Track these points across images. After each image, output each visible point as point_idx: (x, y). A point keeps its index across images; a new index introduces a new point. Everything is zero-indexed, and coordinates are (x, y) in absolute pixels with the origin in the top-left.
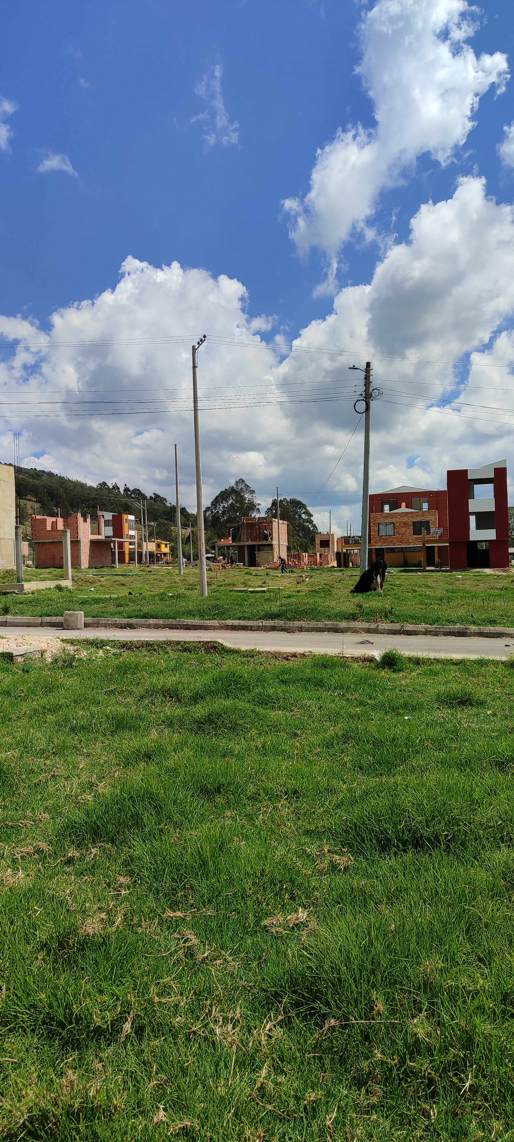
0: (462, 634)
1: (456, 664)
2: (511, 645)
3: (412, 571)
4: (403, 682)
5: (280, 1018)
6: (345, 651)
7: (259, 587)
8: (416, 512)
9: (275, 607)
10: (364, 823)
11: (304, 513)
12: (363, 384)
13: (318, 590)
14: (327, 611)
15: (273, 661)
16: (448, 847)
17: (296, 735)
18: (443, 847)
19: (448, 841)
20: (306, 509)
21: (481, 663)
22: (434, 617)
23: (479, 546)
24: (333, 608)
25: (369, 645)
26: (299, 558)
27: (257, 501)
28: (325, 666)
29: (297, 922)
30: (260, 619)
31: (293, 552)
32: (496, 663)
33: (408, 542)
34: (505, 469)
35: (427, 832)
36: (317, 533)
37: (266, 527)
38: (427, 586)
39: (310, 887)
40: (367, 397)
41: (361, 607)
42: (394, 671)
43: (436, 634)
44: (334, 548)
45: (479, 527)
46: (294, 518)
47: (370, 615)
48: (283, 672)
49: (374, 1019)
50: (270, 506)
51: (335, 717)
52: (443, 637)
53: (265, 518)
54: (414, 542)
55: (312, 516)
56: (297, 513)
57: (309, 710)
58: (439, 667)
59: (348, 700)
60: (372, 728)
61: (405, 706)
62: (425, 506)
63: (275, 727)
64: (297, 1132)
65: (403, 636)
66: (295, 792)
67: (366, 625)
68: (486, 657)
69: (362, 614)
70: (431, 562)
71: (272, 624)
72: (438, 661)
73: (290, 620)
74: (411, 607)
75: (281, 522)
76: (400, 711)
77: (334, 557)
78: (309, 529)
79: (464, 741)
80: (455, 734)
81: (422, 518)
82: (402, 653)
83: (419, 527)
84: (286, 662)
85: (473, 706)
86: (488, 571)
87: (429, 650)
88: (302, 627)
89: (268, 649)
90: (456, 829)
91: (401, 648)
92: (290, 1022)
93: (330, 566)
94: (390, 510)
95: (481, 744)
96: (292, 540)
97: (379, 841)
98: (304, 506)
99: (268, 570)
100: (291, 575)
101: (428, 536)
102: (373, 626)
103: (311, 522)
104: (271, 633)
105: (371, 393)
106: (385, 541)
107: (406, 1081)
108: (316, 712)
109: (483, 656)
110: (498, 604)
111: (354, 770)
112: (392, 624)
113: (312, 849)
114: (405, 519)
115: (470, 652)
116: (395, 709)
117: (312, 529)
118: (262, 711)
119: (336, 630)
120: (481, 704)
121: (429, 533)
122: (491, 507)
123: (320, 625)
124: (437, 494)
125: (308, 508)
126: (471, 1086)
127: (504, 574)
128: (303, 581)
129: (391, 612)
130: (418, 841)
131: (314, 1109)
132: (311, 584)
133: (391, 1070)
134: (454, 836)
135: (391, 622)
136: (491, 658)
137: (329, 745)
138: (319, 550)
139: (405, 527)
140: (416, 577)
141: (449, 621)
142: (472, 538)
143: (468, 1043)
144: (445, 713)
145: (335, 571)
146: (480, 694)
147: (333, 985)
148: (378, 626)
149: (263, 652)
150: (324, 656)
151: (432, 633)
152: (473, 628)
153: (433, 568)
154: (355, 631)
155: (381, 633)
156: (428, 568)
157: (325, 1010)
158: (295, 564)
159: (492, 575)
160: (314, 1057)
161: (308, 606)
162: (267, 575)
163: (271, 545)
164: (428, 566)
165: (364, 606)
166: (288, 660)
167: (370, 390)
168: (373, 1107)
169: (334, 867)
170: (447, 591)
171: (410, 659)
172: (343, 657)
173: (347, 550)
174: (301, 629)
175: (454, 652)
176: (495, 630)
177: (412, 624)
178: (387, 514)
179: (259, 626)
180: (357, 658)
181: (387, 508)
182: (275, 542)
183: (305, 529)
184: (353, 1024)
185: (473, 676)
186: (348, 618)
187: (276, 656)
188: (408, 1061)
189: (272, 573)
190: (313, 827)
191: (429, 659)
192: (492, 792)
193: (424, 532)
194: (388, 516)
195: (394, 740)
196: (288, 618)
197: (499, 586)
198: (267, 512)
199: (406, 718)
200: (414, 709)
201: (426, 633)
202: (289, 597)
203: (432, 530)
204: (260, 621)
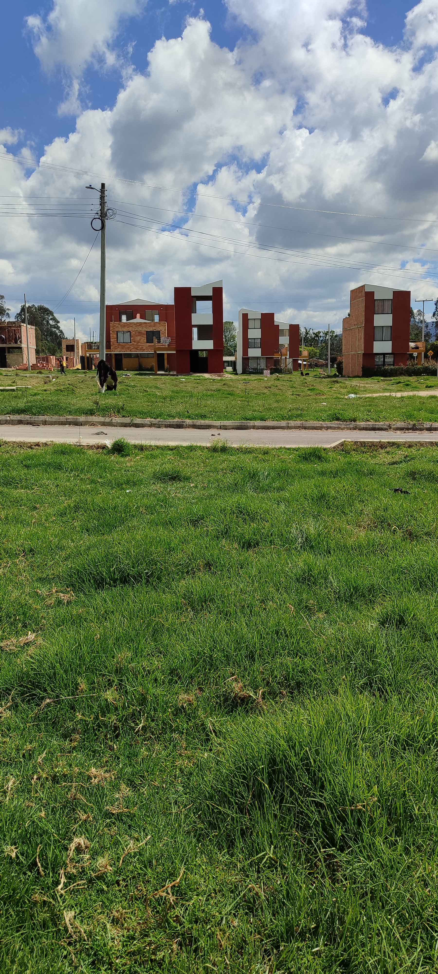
0: (179, 426)
1: (172, 450)
2: (216, 435)
3: (145, 374)
4: (128, 464)
5: (9, 704)
6: (82, 441)
7: (8, 386)
8: (149, 323)
9: (21, 404)
10: (85, 569)
11: (51, 319)
12: (99, 203)
13: (63, 389)
14: (68, 407)
15: (18, 449)
16: (148, 581)
17: (35, 508)
18: (144, 581)
19: (148, 576)
20: (53, 315)
21: (191, 448)
22: (158, 413)
23: (200, 354)
24: (73, 405)
25: (104, 435)
26: (47, 360)
27: (6, 306)
28: (63, 453)
29: (27, 641)
30: (7, 413)
31: (41, 355)
32: (202, 448)
33: (142, 349)
34: (221, 289)
35: (133, 572)
36: (64, 338)
37: (15, 331)
38: (157, 388)
39: (38, 617)
40: (103, 216)
41: (97, 403)
42: (122, 456)
43: (159, 426)
44: (79, 353)
45: (199, 338)
46: (42, 324)
47: (104, 411)
48: (28, 458)
49: (78, 695)
50: (19, 311)
51: (69, 493)
52: (164, 429)
53: (14, 323)
54: (147, 349)
55: (58, 322)
56: (44, 319)
57: (47, 488)
58: (157, 452)
59: (81, 479)
60: (98, 499)
61: (128, 482)
62: (157, 318)
63: (17, 502)
64: (17, 770)
65: (133, 428)
66: (31, 550)
67: (101, 419)
68: (195, 444)
69: (98, 409)
70: (161, 367)
71: (19, 419)
72: (158, 447)
73: (35, 415)
74: (141, 404)
75: (29, 326)
76: (124, 486)
77: (79, 360)
78: (56, 334)
79: (171, 507)
80: (165, 502)
81: (155, 328)
82: (129, 441)
83: (152, 336)
84: (30, 450)
85: (181, 481)
86: (207, 376)
87: (151, 439)
88: (46, 421)
89: (14, 439)
90: (154, 567)
91: (128, 437)
92: (17, 706)
93: (75, 368)
94: (127, 320)
95: (182, 507)
96: (40, 344)
97: (96, 581)
98: (51, 313)
99: (19, 371)
100: (40, 375)
101: (159, 344)
102: (108, 420)
103: (58, 328)
104: (18, 426)
105: (106, 212)
106: (123, 347)
107: (99, 730)
108: (54, 490)
109: (193, 443)
110: (209, 402)
111: (82, 532)
112: (123, 418)
113: (43, 591)
114: (140, 329)
115: (184, 440)
116: (119, 485)
117: (59, 334)
118: (6, 490)
119: (77, 424)
120: (187, 479)
121: (159, 342)
122: (209, 321)
123: (62, 419)
124: (167, 307)
125: (55, 315)
126: (143, 727)
127: (219, 378)
128: (50, 381)
129: (122, 408)
130: (125, 579)
131: (30, 755)
132: (56, 384)
133: (87, 725)
134: (152, 573)
135: (123, 416)
136: (199, 444)
137: (62, 514)
138: (65, 354)
139: (140, 335)
140: (149, 379)
141: (170, 416)
142: (195, 347)
143: (143, 701)
144: (158, 487)
145: (79, 373)
146: (187, 472)
147: (50, 678)
148: (111, 420)
149: (9, 442)
150: (62, 445)
151: (156, 426)
152: (188, 421)
153: (163, 372)
154: (93, 424)
155: (115, 426)
156: (158, 372)
157: (43, 694)
158: (43, 366)
159: (209, 379)
160: (34, 725)
161: (51, 403)
162: (17, 375)
163: (20, 348)
164: (158, 371)
165: (100, 403)
166: (32, 448)
167: (105, 210)
168: (74, 748)
169: (59, 602)
170: (172, 391)
171: (135, 446)
172: (80, 446)
173: (90, 354)
174: (45, 423)
175: (171, 440)
176: (205, 423)
177: (140, 418)
178: (124, 323)
179: (6, 420)
180: (92, 446)
181: (124, 318)
182: (24, 345)
183: (52, 334)
184: (63, 700)
185: (184, 459)
186: (86, 413)
187: (21, 445)
188: (100, 717)
189: (21, 373)
190: (45, 575)
191: (151, 446)
192: (185, 541)
193: (156, 340)
194: (125, 325)
195: (115, 508)
196: (33, 413)
197: (214, 388)
198: (16, 317)
199: (128, 491)
200: (135, 484)
201: (151, 425)
202: (35, 395)
203: (162, 339)
204: (8, 415)
